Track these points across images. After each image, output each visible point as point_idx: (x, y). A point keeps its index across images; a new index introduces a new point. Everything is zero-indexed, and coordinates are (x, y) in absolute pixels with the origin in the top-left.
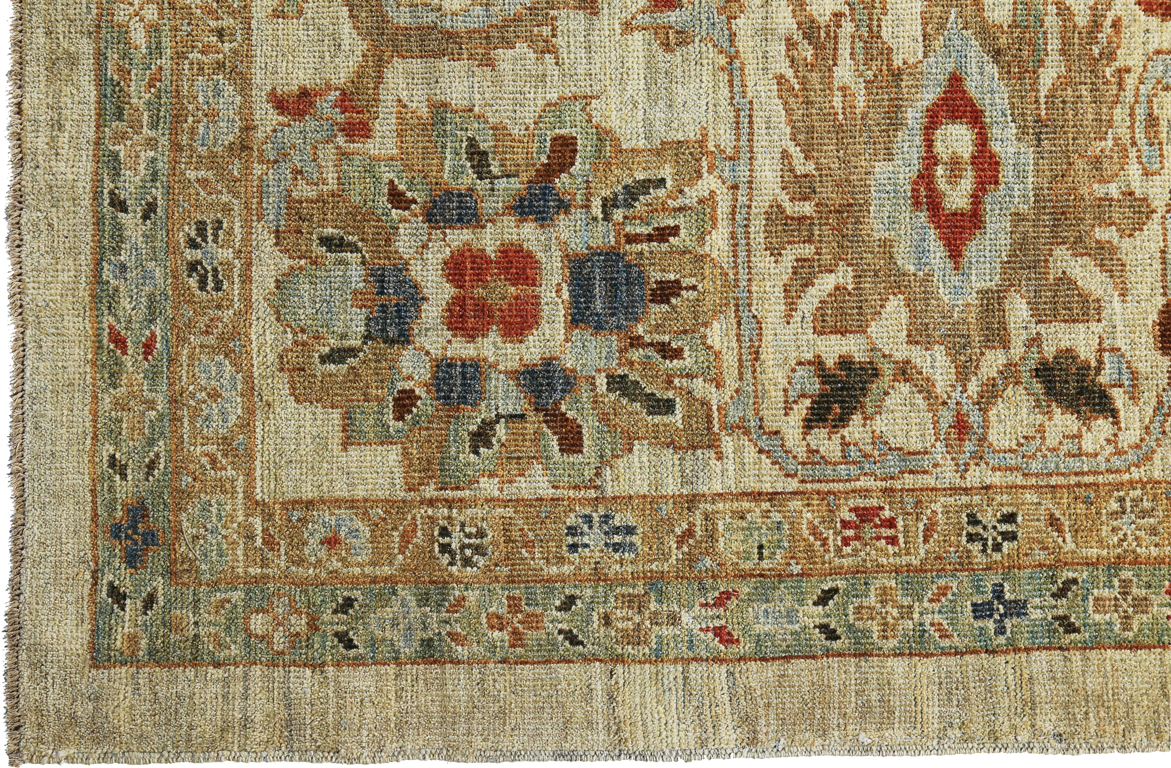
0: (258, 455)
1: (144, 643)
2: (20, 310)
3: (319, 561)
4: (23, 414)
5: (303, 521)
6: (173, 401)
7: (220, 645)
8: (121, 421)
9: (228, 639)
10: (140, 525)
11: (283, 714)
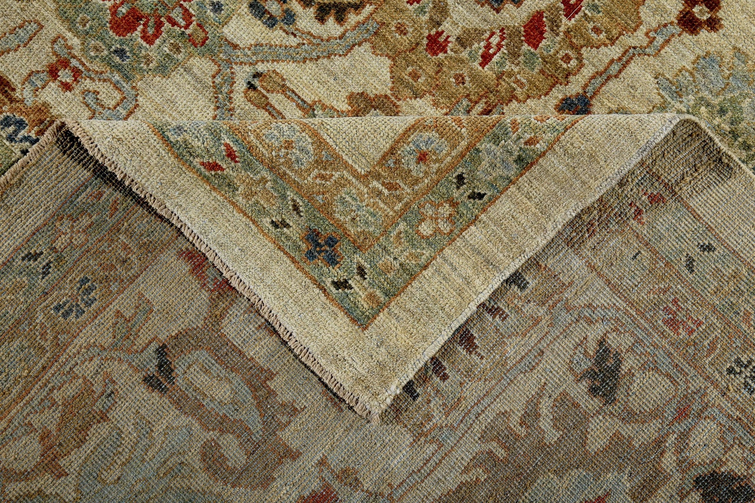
0: (340, 153)
1: (378, 293)
2: (152, 198)
3: (426, 173)
4: (207, 246)
5: (397, 162)
6: (271, 169)
7: (417, 257)
8: (258, 202)
9: (418, 250)
10: (319, 241)
11: (480, 259)
